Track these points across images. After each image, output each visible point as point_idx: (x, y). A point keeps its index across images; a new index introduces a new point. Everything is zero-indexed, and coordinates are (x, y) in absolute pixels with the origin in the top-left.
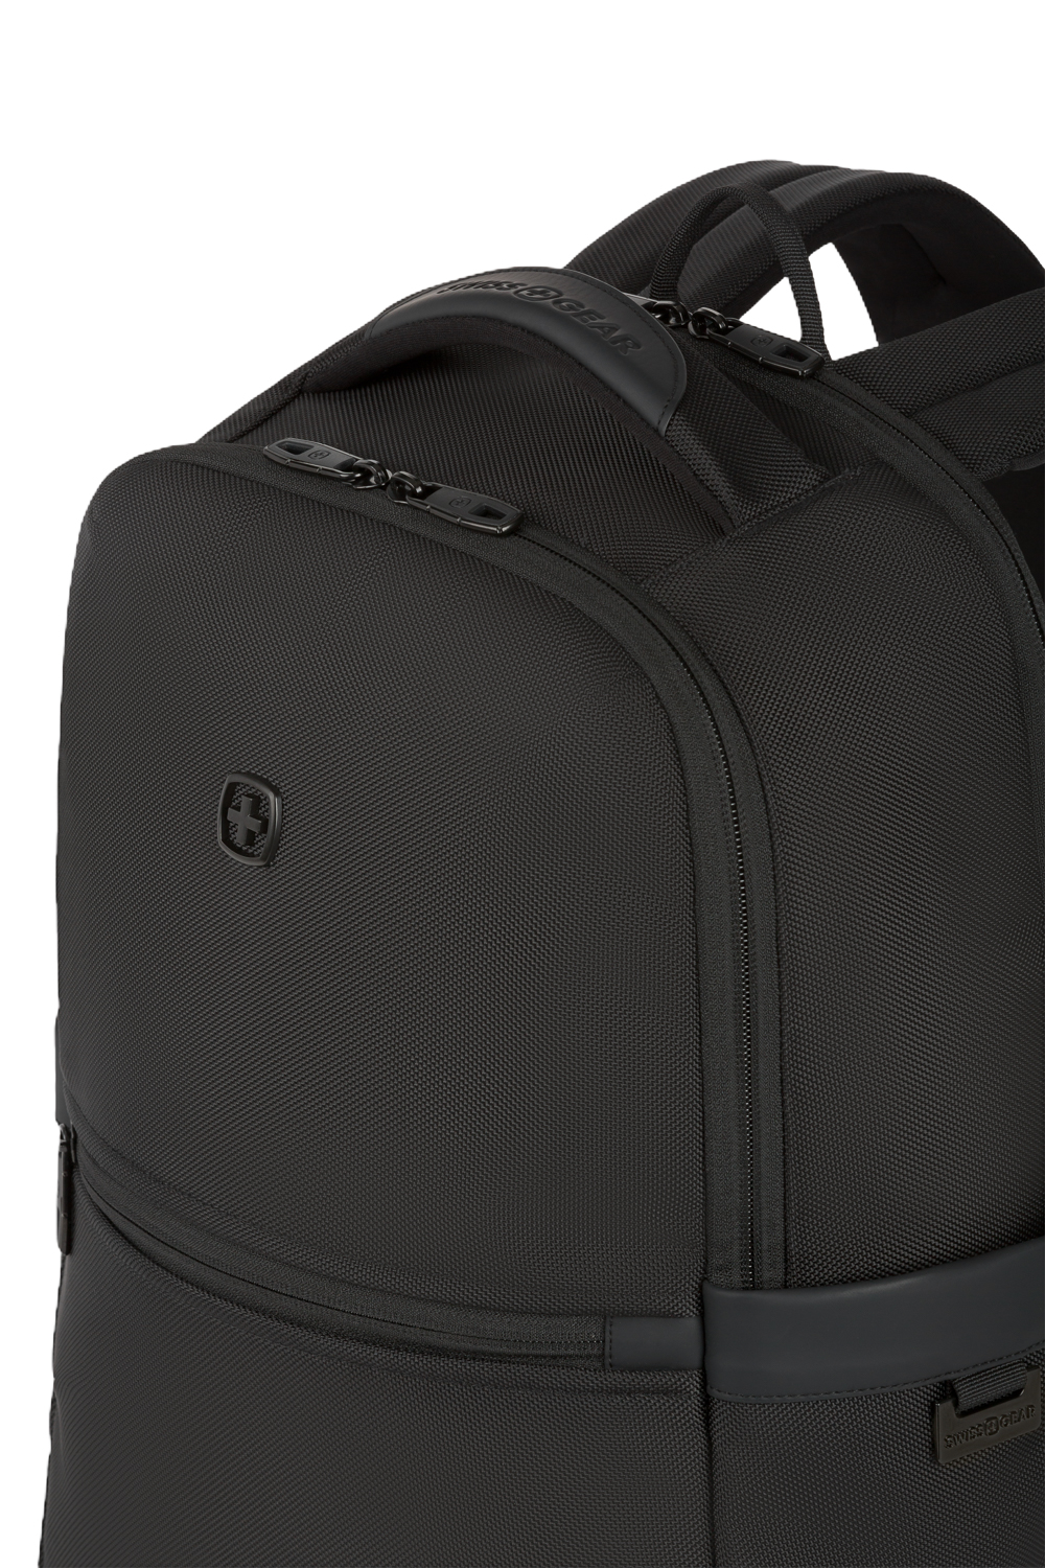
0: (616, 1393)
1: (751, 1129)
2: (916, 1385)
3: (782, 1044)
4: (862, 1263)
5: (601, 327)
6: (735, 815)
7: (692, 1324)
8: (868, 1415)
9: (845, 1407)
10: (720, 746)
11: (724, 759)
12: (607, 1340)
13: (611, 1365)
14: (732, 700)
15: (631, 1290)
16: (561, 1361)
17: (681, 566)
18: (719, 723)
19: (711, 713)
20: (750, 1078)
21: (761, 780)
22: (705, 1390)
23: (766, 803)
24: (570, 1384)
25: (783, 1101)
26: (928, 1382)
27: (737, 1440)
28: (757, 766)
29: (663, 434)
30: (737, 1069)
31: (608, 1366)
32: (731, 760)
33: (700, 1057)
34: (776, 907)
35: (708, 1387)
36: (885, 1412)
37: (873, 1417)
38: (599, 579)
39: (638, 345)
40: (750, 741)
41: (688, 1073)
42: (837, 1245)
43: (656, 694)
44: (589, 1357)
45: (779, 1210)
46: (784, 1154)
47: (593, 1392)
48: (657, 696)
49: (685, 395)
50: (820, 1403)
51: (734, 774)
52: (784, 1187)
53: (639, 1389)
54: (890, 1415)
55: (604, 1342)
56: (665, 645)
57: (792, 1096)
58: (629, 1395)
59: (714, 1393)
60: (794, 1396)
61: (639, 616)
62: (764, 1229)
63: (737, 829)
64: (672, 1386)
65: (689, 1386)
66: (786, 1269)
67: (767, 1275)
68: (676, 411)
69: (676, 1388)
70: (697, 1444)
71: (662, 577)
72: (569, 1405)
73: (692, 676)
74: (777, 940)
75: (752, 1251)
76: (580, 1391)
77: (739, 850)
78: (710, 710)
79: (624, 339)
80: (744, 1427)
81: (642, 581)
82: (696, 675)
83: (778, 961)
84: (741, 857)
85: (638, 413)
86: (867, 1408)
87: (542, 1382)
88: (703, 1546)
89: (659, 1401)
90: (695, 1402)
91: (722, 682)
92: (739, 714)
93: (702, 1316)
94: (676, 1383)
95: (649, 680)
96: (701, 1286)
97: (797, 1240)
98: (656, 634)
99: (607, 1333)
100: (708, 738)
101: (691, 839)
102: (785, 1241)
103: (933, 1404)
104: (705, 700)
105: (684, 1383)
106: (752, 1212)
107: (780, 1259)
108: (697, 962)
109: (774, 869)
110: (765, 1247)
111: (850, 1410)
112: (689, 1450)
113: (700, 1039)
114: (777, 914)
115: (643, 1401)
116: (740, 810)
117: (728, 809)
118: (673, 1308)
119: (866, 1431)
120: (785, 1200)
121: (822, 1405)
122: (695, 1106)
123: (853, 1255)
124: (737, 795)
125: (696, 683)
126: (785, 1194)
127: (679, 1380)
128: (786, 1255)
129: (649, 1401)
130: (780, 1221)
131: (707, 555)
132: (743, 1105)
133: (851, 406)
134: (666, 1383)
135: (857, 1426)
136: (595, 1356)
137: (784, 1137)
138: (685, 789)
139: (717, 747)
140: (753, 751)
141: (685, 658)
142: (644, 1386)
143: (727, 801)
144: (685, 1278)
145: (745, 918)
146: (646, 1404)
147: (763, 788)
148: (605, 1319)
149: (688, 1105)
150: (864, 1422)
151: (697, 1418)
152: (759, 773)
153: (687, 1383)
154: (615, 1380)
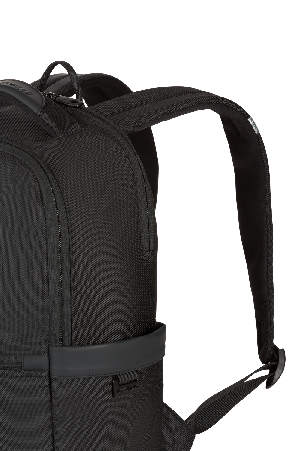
0: (25, 377)
1: (62, 300)
2: (108, 375)
3: (71, 277)
4: (93, 341)
5: (22, 90)
6: (57, 212)
7: (46, 357)
8: (95, 383)
9: (88, 380)
10: (53, 193)
11: (54, 197)
12: (23, 362)
13: (24, 369)
14: (57, 181)
15: (29, 347)
16: (10, 369)
17: (43, 146)
18: (53, 187)
19: (51, 184)
20: (62, 286)
21: (64, 203)
22: (50, 376)
23: (66, 209)
24: (13, 374)
25: (71, 293)
26: (111, 375)
27: (59, 389)
28: (63, 199)
29: (39, 115)
30: (58, 283)
31: (23, 369)
32: (56, 197)
33: (48, 280)
34: (69, 237)
35: (51, 375)
36: (99, 382)
37: (96, 384)
38: (21, 149)
39: (32, 94)
40: (61, 192)
41: (45, 284)
42: (86, 335)
43: (36, 177)
44: (18, 367)
45: (70, 325)
46: (71, 309)
47: (19, 377)
48: (36, 178)
49: (45, 106)
50: (82, 379)
51: (57, 201)
52: (71, 318)
53: (32, 375)
54: (101, 383)
55: (22, 363)
56: (38, 165)
57: (73, 291)
58: (29, 377)
59: (52, 376)
60: (75, 376)
61: (32, 158)
62: (65, 330)
63: (58, 215)
64: (40, 375)
65: (45, 375)
66: (72, 342)
67: (66, 344)
68: (42, 109)
69: (42, 375)
70: (47, 391)
71: (38, 149)
72: (12, 381)
73: (46, 173)
74: (69, 247)
75: (62, 336)
76: (15, 377)
77: (59, 221)
78: (50, 183)
79: (28, 93)
80: (61, 386)
81: (33, 150)
82: (47, 173)
83: (70, 253)
84: (59, 223)
85: (32, 111)
86: (95, 381)
87: (5, 374)
88: (50, 421)
89: (37, 379)
90: (47, 379)
91: (54, 176)
92: (58, 185)
93: (49, 355)
94: (42, 374)
95: (34, 173)
96: (48, 347)
97: (75, 333)
98: (36, 162)
99: (23, 360)
100: (50, 191)
101: (45, 218)
102: (72, 334)
103: (112, 381)
104: (49, 180)
105: (44, 374)
106: (62, 325)
107: (70, 339)
108: (47, 253)
109: (68, 227)
110: (66, 336)
111: (90, 381)
112: (45, 393)
113: (48, 274)
114: (69, 239)
115: (33, 379)
116: (59, 211)
117: (55, 210)
118: (41, 352)
119: (94, 388)
120: (71, 322)
121: (82, 380)
122: (47, 294)
123: (90, 338)
124: (58, 207)
125: (47, 175)
126: (71, 320)
127: (43, 373)
128: (72, 338)
129: (34, 379)
130: (70, 328)
131: (49, 143)
132: (60, 294)
133: (90, 114)
134: (39, 374)
135: (92, 386)
136: (20, 367)
137: (71, 304)
138: (44, 204)
139: (52, 193)
140: (62, 195)
141: (44, 169)
142: (33, 375)
143: (55, 208)
144: (44, 344)
145: (60, 240)
146: (33, 380)
147: (65, 205)
148: (22, 356)
149: (45, 294)
150: (94, 385)
151: (47, 384)
152: (64, 201)
153: (45, 374)
154: (25, 373)
